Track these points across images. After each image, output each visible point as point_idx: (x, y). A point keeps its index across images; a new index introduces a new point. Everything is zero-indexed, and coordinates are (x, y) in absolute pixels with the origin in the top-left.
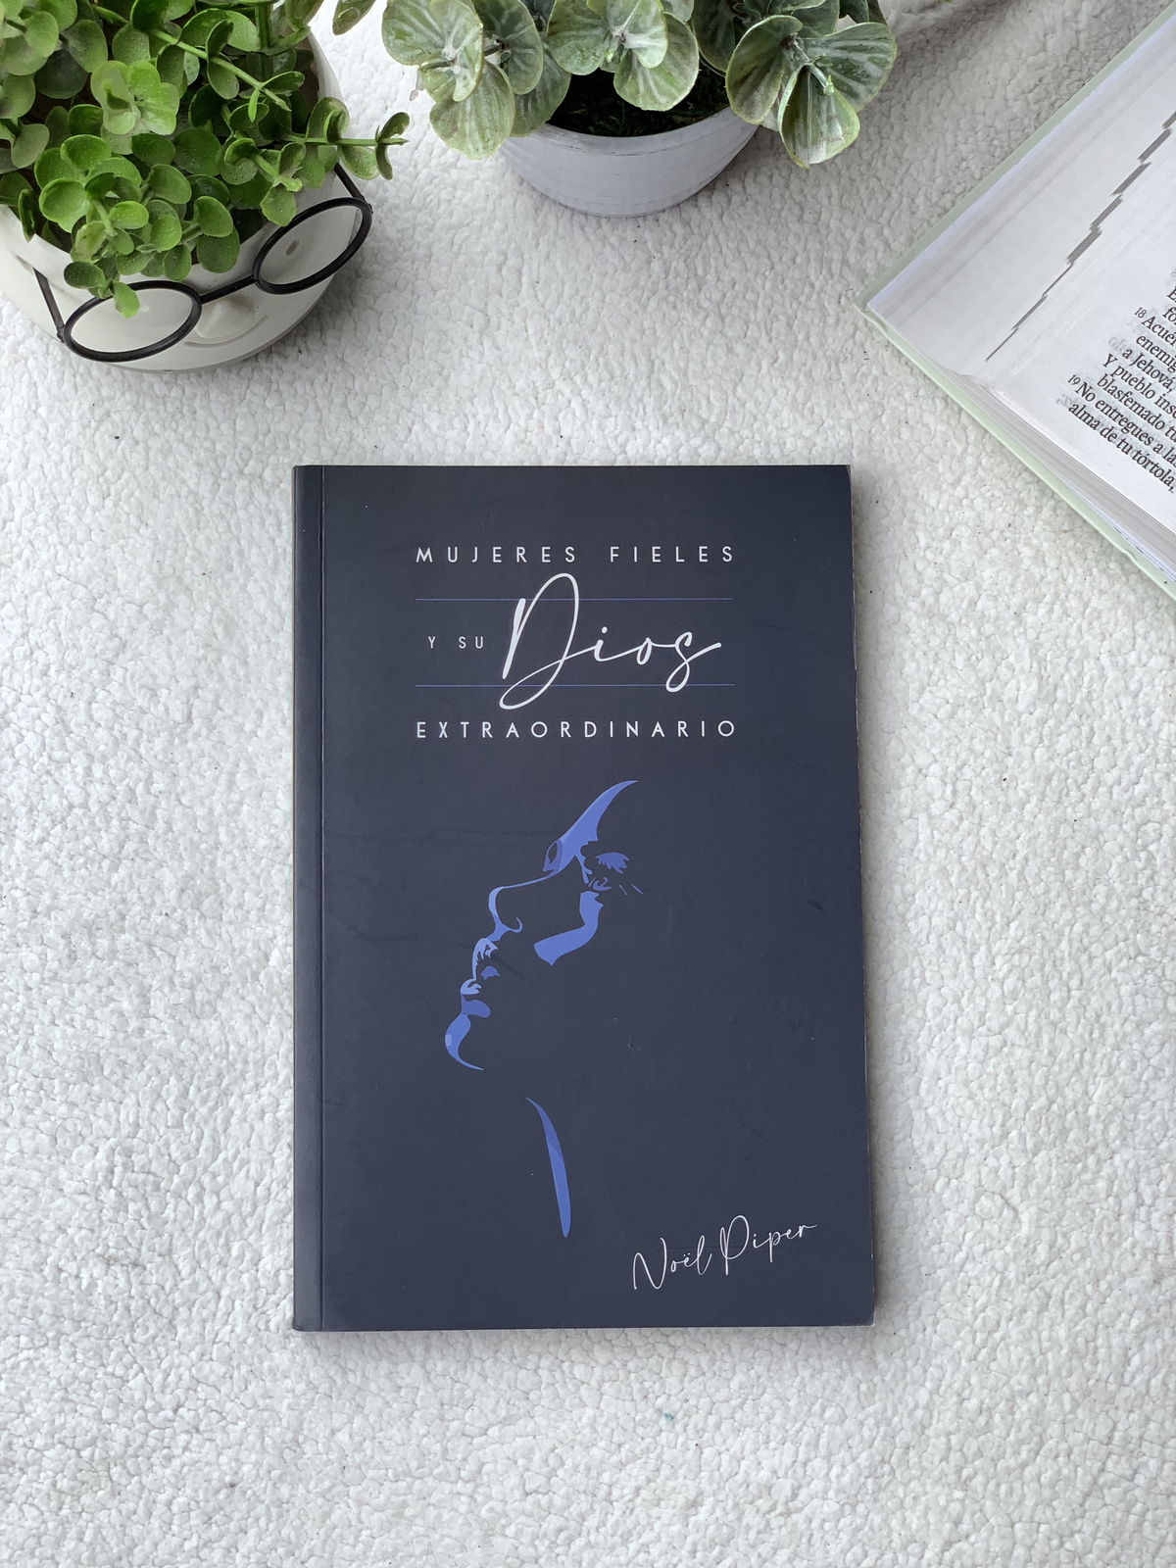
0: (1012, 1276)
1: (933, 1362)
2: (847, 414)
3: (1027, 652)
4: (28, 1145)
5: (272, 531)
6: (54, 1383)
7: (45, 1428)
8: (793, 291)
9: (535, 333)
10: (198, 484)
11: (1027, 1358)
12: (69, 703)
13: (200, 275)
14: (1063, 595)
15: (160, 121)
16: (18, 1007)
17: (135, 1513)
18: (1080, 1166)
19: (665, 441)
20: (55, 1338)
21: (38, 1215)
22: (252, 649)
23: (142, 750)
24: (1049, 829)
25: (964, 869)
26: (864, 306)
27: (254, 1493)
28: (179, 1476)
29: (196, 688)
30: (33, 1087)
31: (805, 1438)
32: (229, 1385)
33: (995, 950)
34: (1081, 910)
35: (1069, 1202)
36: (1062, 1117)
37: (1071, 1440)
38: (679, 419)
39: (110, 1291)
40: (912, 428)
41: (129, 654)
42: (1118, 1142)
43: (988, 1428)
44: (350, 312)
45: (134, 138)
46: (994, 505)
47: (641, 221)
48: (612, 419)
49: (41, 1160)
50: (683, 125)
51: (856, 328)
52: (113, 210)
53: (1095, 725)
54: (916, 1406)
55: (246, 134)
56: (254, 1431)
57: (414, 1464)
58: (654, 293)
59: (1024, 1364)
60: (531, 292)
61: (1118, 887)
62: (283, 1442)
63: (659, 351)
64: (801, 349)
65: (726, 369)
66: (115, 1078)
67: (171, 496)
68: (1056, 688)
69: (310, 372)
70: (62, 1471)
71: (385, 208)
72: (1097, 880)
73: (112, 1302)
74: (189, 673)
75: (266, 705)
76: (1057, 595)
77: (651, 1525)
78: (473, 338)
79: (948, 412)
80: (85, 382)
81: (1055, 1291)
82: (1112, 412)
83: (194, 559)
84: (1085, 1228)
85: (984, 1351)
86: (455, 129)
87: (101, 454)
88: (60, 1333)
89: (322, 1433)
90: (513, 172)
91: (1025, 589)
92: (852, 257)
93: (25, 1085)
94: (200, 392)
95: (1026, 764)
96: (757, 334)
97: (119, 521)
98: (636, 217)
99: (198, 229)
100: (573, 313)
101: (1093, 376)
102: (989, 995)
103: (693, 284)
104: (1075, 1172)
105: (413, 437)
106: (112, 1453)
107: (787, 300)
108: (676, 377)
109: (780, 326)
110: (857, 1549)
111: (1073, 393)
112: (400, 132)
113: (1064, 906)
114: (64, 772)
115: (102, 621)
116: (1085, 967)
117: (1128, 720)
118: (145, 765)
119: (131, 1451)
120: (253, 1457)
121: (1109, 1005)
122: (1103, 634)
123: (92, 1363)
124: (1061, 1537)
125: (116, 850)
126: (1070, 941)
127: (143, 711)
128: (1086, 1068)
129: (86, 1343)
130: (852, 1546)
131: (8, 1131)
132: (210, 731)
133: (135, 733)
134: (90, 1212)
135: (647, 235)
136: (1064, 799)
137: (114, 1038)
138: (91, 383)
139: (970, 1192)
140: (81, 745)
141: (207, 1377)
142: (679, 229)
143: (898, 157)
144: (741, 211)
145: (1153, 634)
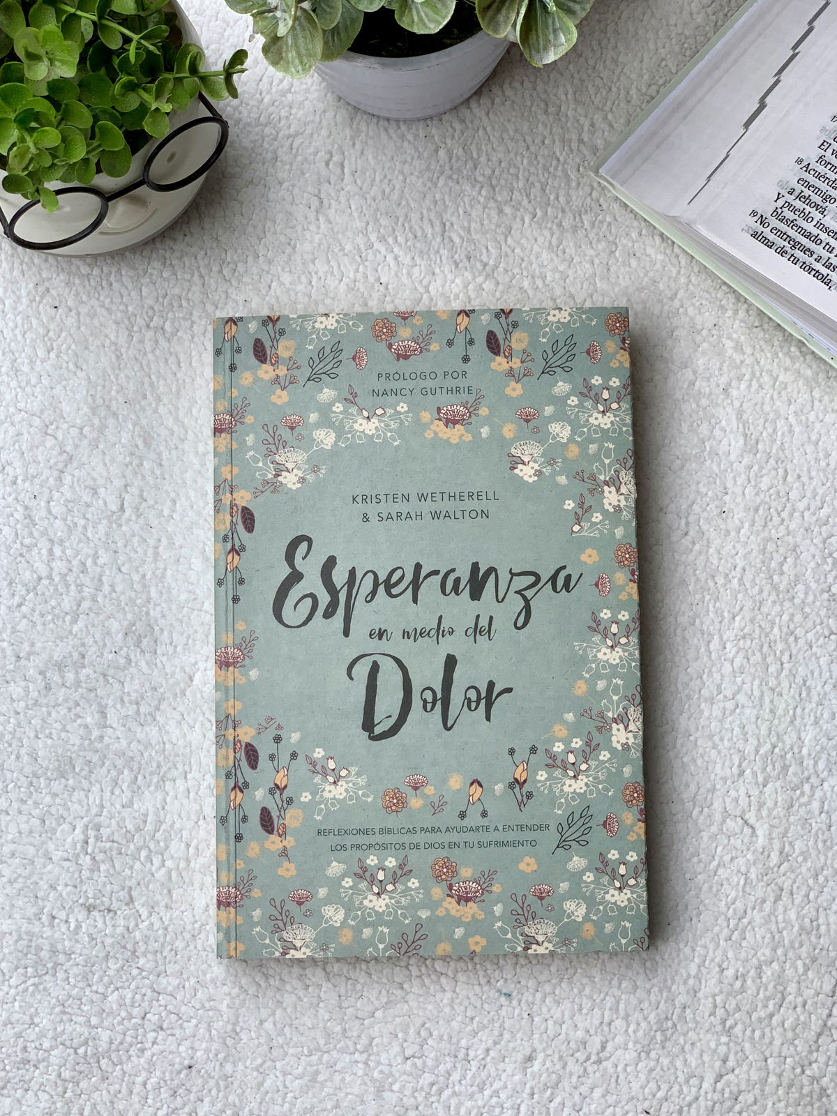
0: (753, 875)
1: (699, 943)
2: (591, 252)
3: (734, 417)
4: (25, 827)
5: (174, 367)
6: (54, 1001)
7: (50, 1034)
8: (544, 165)
9: (357, 209)
10: (117, 337)
11: (768, 936)
12: (33, 503)
13: (105, 181)
14: (758, 374)
15: (65, 68)
16: (10, 727)
17: (120, 1092)
18: (798, 792)
19: (458, 281)
20: (52, 968)
21: (35, 878)
22: (165, 455)
23: (89, 534)
24: (759, 545)
25: (698, 580)
26: (597, 172)
27: (206, 1072)
28: (151, 1063)
29: (126, 486)
30: (25, 785)
31: (608, 1005)
32: (182, 993)
33: (725, 638)
34: (787, 604)
35: (792, 819)
36: (783, 757)
37: (805, 994)
38: (467, 264)
39: (91, 931)
40: (639, 259)
41: (75, 464)
42: (825, 773)
43: (743, 990)
44: (220, 204)
45: (48, 83)
46: (702, 311)
47: (429, 123)
48: (417, 267)
49: (35, 837)
50: (451, 45)
51: (593, 188)
52: (35, 134)
53: (788, 467)
54: (689, 976)
55: (130, 74)
56: (203, 1026)
57: (322, 1042)
58: (442, 173)
59: (766, 940)
60: (352, 179)
61: (813, 585)
62: (225, 1032)
63: (449, 216)
64: (553, 206)
65: (498, 226)
66: (84, 773)
67: (97, 347)
68: (757, 443)
69: (193, 249)
70: (65, 1065)
71: (240, 126)
72: (797, 582)
73: (93, 939)
74: (120, 475)
75: (178, 494)
76: (753, 373)
77: (499, 1076)
78: (312, 216)
79: (664, 244)
80: (30, 269)
81: (786, 885)
82: (782, 235)
83: (118, 392)
84: (805, 837)
85: (736, 933)
86: (281, 58)
87: (45, 321)
88: (56, 964)
89: (253, 1023)
90: (333, 92)
91: (729, 371)
92: (586, 138)
93: (19, 784)
94: (114, 270)
95: (739, 499)
96: (520, 198)
97: (61, 368)
98: (425, 119)
99: (99, 146)
100: (383, 193)
101: (767, 210)
102: (723, 671)
103: (470, 165)
104: (795, 797)
105: (272, 292)
106: (100, 1049)
107: (540, 172)
108: (463, 234)
109: (535, 191)
110: (652, 1085)
111: (752, 222)
112: (242, 64)
113: (774, 602)
114: (33, 553)
115: (54, 442)
116: (792, 646)
117: (812, 462)
118: (92, 545)
119: (114, 1047)
120: (204, 1045)
121: (812, 672)
122: (790, 400)
123: (80, 985)
124: (802, 1067)
125: (75, 608)
126: (780, 628)
127: (88, 505)
128: (799, 719)
129: (75, 970)
130: (648, 1082)
131: (9, 818)
132: (138, 517)
133: (82, 522)
134: (73, 873)
135: (434, 131)
136: (769, 523)
137: (82, 744)
138: (34, 269)
139: (718, 817)
140: (44, 533)
141: (165, 988)
142: (458, 126)
143: (615, 62)
144: (502, 109)
145: (826, 398)
